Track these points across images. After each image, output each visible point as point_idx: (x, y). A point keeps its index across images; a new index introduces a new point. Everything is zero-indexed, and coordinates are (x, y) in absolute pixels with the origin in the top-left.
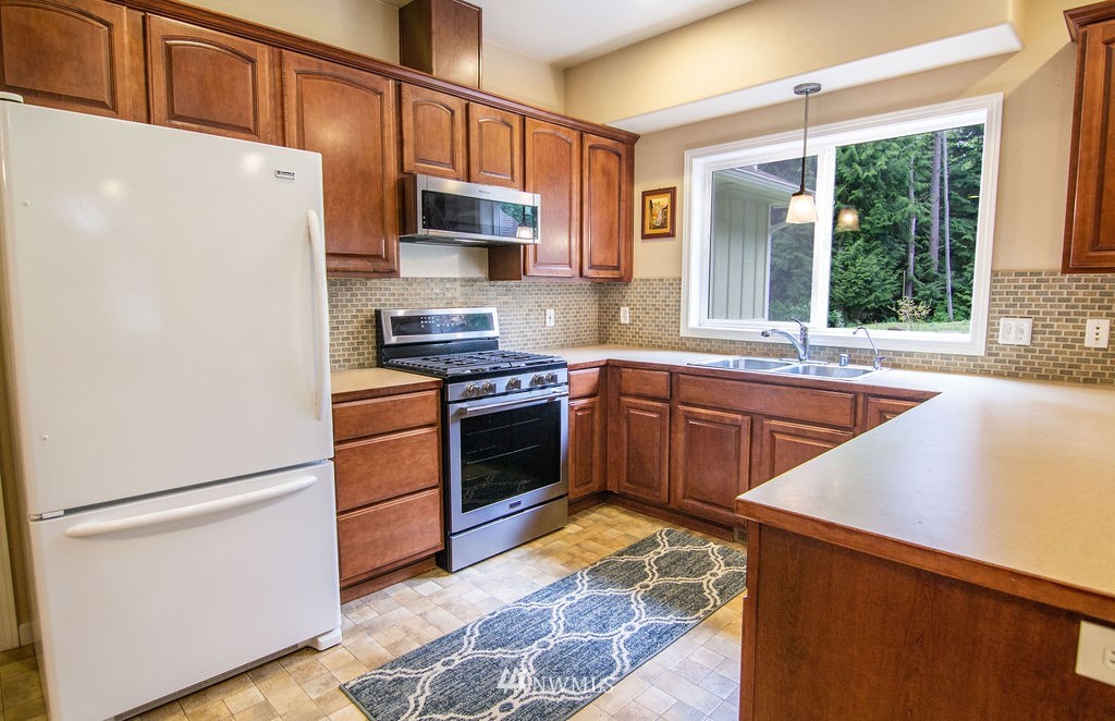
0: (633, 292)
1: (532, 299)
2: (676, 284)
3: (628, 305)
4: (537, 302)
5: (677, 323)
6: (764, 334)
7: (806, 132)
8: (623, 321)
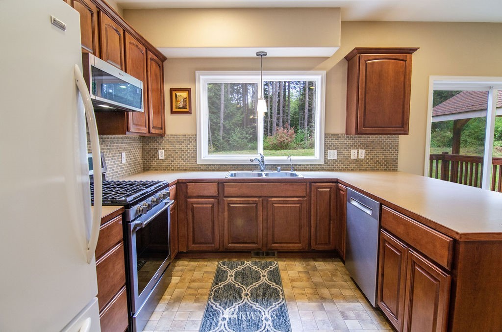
0: (165, 142)
1: (114, 146)
2: (194, 137)
3: (163, 149)
4: (117, 148)
5: (195, 157)
6: (252, 161)
7: (261, 72)
8: (160, 158)
